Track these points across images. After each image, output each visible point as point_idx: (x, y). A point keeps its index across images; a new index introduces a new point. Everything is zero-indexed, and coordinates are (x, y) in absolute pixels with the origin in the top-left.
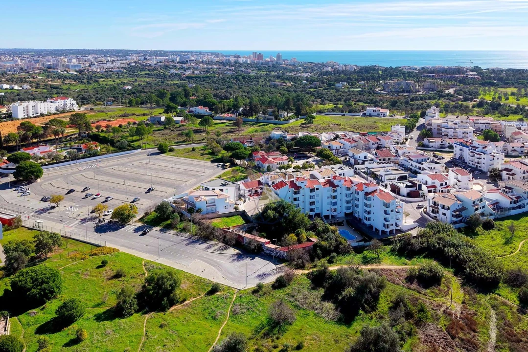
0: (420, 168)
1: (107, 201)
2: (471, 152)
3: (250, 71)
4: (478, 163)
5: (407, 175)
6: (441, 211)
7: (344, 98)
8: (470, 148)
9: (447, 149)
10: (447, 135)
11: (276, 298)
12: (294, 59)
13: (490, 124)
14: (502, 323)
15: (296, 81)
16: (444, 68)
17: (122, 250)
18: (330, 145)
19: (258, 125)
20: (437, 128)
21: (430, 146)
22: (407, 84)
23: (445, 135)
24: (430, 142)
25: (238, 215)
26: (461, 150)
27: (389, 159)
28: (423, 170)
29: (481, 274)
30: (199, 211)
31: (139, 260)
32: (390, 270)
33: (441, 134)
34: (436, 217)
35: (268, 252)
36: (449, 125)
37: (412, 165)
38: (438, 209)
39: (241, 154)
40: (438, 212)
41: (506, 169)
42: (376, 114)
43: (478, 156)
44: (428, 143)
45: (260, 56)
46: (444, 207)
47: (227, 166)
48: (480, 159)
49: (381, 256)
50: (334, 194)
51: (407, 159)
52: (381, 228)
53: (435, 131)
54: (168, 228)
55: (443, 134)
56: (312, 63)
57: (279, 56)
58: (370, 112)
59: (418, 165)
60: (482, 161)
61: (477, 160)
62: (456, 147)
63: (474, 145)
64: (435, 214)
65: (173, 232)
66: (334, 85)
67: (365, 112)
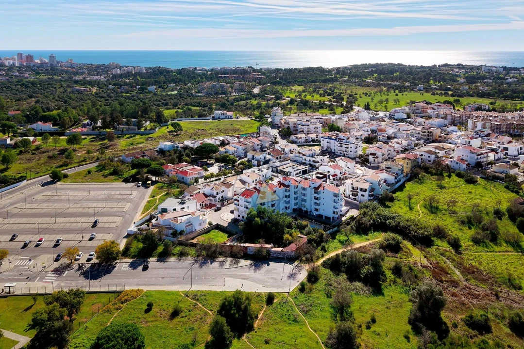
0: (314, 161)
1: (59, 245)
2: (339, 143)
3: (26, 75)
4: (346, 151)
5: (308, 168)
6: (360, 193)
7: (172, 102)
8: (337, 140)
9: (312, 143)
10: (303, 131)
11: (321, 290)
12: (71, 60)
13: (322, 118)
14: (455, 263)
15: (101, 86)
16: (231, 69)
17: (145, 289)
18: (226, 151)
19: (125, 137)
20: (293, 126)
21: (298, 142)
22: (221, 86)
23: (301, 131)
24: (297, 138)
25: (213, 229)
26: (328, 142)
27: (280, 157)
28: (317, 163)
29: (423, 234)
30: (181, 233)
31: (177, 293)
32: (365, 247)
33: (297, 130)
34: (355, 199)
35: (275, 255)
36: (304, 123)
37: (305, 160)
38: (358, 192)
39: (158, 170)
40: (357, 195)
41: (371, 154)
42: (224, 117)
43: (346, 146)
44: (295, 140)
45: (30, 57)
46: (361, 190)
47: (149, 184)
48: (348, 148)
49: (350, 238)
50: (288, 194)
51: (298, 155)
52: (331, 215)
53: (292, 129)
54: (164, 257)
55: (300, 131)
56: (92, 64)
57: (52, 57)
58: (218, 116)
59: (312, 159)
60: (349, 149)
61: (344, 149)
62: (323, 140)
63: (339, 137)
64: (354, 196)
65: (172, 259)
66: (146, 89)
67: (213, 116)
